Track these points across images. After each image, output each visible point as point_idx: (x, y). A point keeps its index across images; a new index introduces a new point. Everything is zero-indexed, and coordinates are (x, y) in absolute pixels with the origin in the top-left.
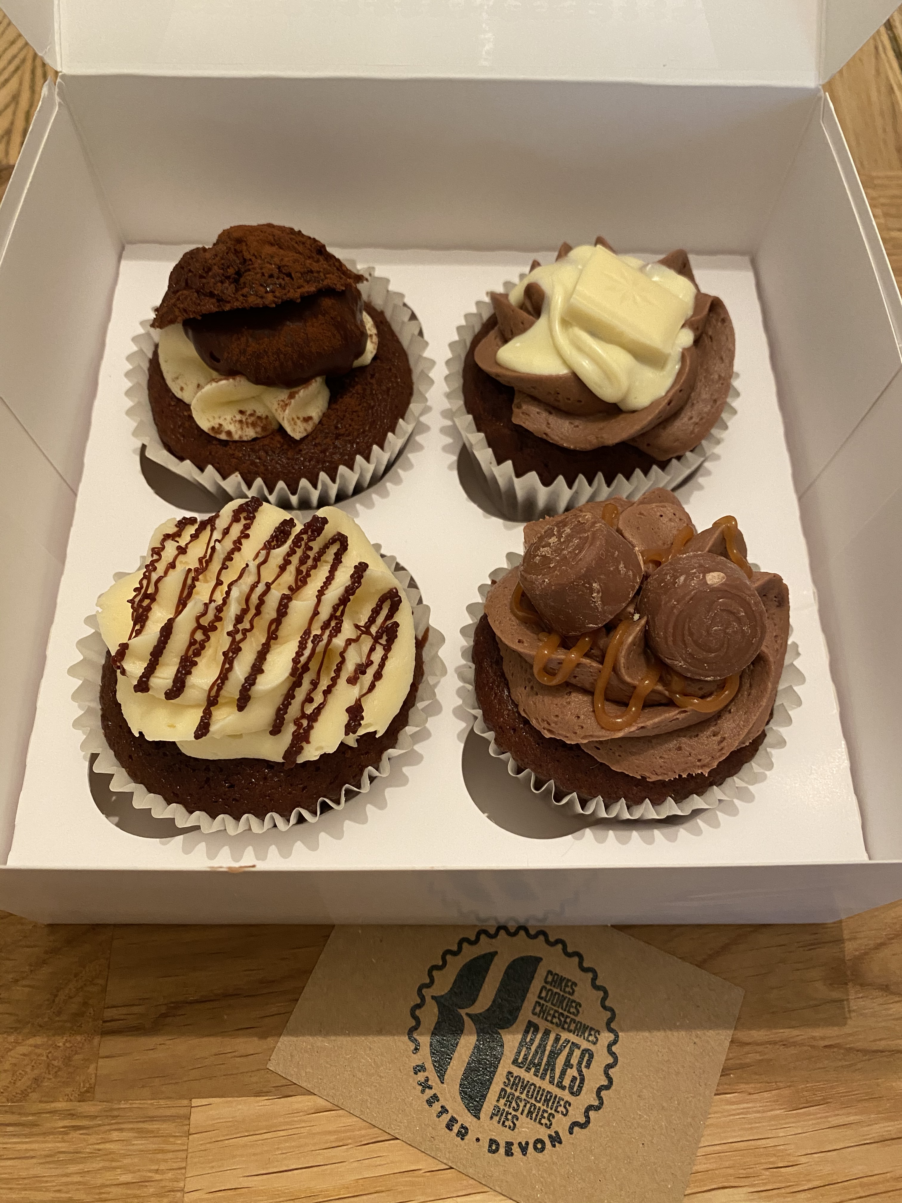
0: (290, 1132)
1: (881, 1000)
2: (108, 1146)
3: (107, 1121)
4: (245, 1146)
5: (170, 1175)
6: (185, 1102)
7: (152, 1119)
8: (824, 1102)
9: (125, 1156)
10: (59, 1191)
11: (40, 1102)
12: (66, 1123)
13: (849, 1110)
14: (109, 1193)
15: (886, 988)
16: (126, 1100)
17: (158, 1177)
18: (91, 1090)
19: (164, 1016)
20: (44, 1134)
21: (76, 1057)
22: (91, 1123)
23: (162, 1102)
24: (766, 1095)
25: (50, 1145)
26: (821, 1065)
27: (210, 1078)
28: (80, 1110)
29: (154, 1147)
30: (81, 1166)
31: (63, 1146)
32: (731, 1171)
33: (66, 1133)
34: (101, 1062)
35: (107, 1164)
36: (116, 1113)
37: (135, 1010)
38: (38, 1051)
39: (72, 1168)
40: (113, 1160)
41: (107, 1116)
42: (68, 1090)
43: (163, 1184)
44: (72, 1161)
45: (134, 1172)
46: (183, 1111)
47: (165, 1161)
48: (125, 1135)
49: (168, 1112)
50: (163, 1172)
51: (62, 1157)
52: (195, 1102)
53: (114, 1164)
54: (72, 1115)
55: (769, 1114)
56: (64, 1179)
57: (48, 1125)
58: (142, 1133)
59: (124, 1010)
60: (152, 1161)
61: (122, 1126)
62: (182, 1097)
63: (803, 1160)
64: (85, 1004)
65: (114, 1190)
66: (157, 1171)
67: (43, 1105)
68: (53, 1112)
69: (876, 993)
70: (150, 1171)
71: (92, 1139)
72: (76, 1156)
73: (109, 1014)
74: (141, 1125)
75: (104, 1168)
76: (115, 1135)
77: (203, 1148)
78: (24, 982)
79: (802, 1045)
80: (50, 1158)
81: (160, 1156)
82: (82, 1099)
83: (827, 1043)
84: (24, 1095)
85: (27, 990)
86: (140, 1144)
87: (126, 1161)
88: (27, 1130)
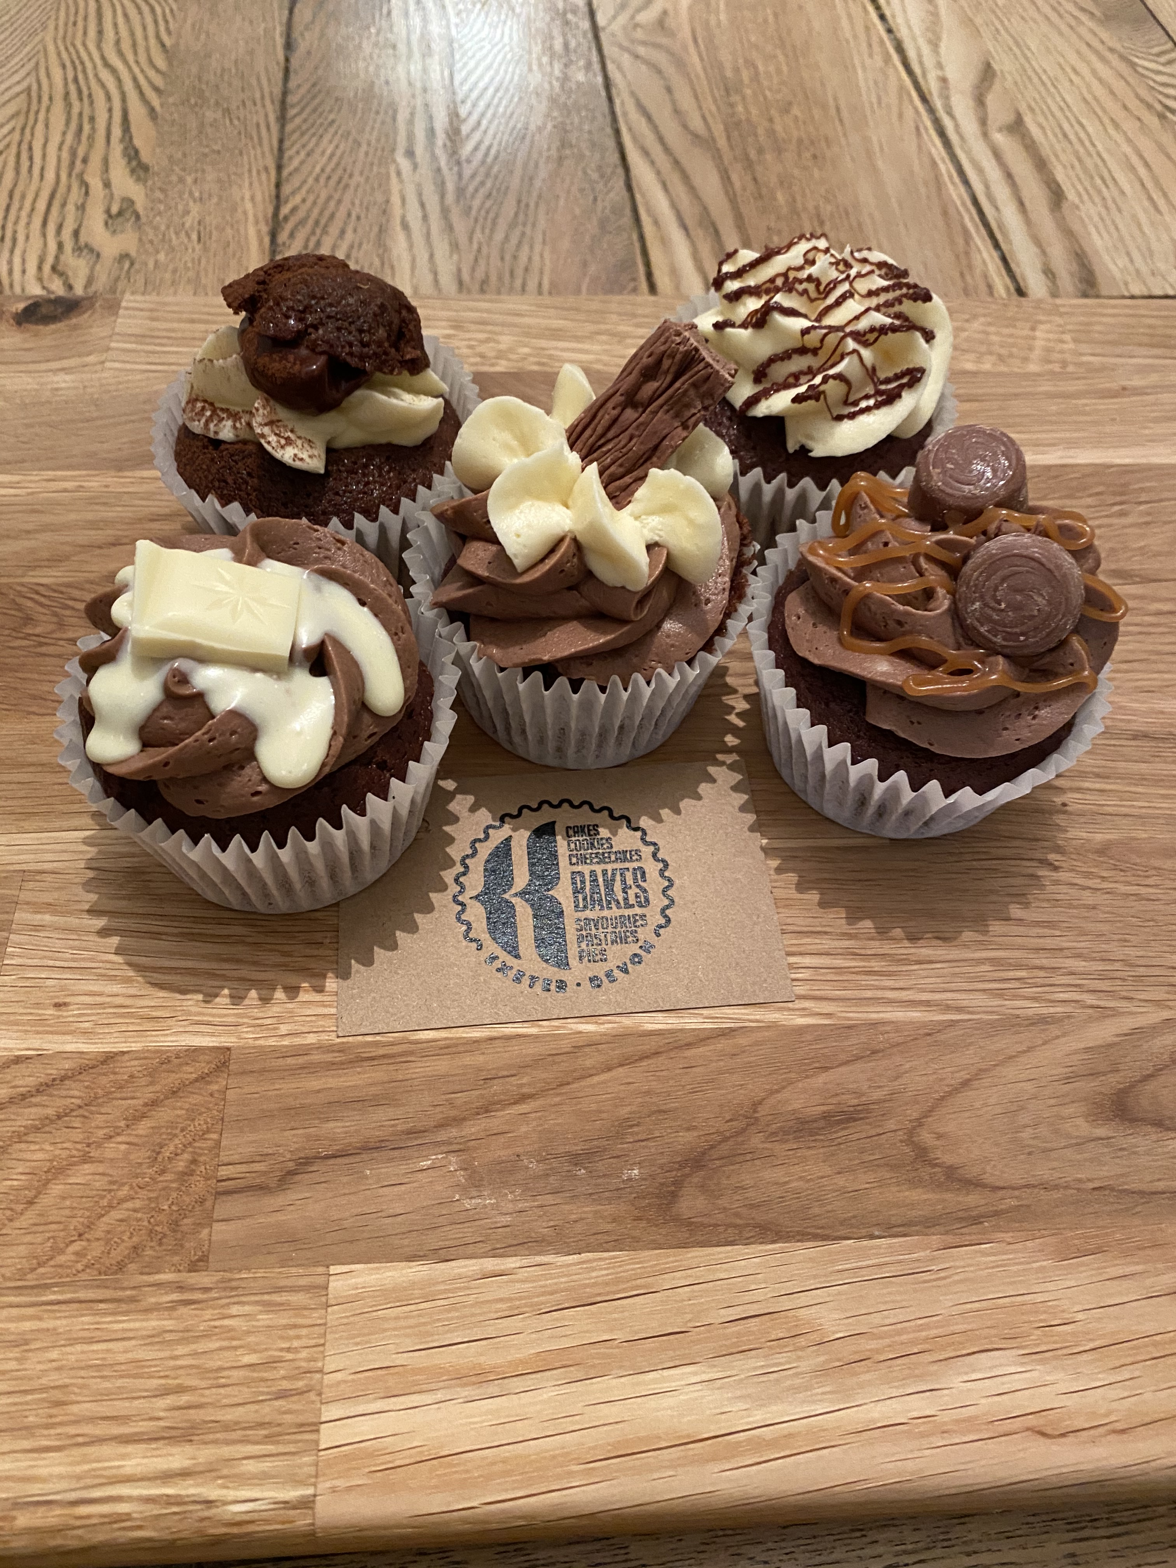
0: (452, 1301)
1: (1154, 1137)
2: (226, 1322)
3: (223, 1294)
4: (397, 1318)
5: (304, 1354)
6: (321, 1270)
7: (279, 1290)
8: (1098, 1251)
9: (248, 1333)
10: (166, 1377)
11: (142, 1274)
12: (175, 1296)
13: (1128, 1259)
14: (228, 1377)
15: (1159, 1124)
16: (248, 1269)
17: (290, 1356)
18: (204, 1258)
19: (292, 1173)
20: (147, 1311)
21: (186, 1221)
22: (205, 1296)
23: (294, 1270)
24: (1029, 1244)
25: (153, 1323)
26: (1091, 1210)
27: (352, 1242)
28: (192, 1281)
29: (284, 1322)
30: (194, 1347)
31: (169, 1324)
32: (993, 1332)
33: (173, 1309)
34: (217, 1226)
35: (225, 1344)
36: (234, 1284)
37: (257, 1167)
38: (139, 1215)
39: (181, 1350)
40: (233, 1339)
41: (225, 1289)
42: (176, 1259)
43: (298, 1364)
44: (179, 1342)
45: (260, 1352)
46: (320, 1280)
47: (298, 1337)
48: (247, 1309)
49: (303, 1282)
50: (296, 1350)
51: (168, 1336)
52: (333, 1269)
53: (235, 1343)
54: (181, 1288)
55: (1035, 1265)
56: (172, 1363)
57: (153, 1300)
58: (269, 1307)
59: (243, 1168)
60: (282, 1338)
61: (243, 1299)
62: (316, 1264)
63: (1080, 1316)
64: (194, 1161)
65: (235, 1373)
66: (288, 1350)
67: (145, 1278)
68: (158, 1285)
69: (1149, 1129)
70: (282, 1350)
71: (208, 1314)
72: (187, 1336)
73: (224, 1172)
74: (266, 1297)
75: (221, 1349)
76: (235, 1310)
77: (345, 1321)
78: (119, 1139)
79: (1066, 1187)
80: (155, 1339)
81: (291, 1333)
82: (193, 1268)
83: (1096, 1185)
84: (121, 1267)
85: (123, 1147)
86: (264, 1319)
87: (251, 1339)
88: (124, 1307)
